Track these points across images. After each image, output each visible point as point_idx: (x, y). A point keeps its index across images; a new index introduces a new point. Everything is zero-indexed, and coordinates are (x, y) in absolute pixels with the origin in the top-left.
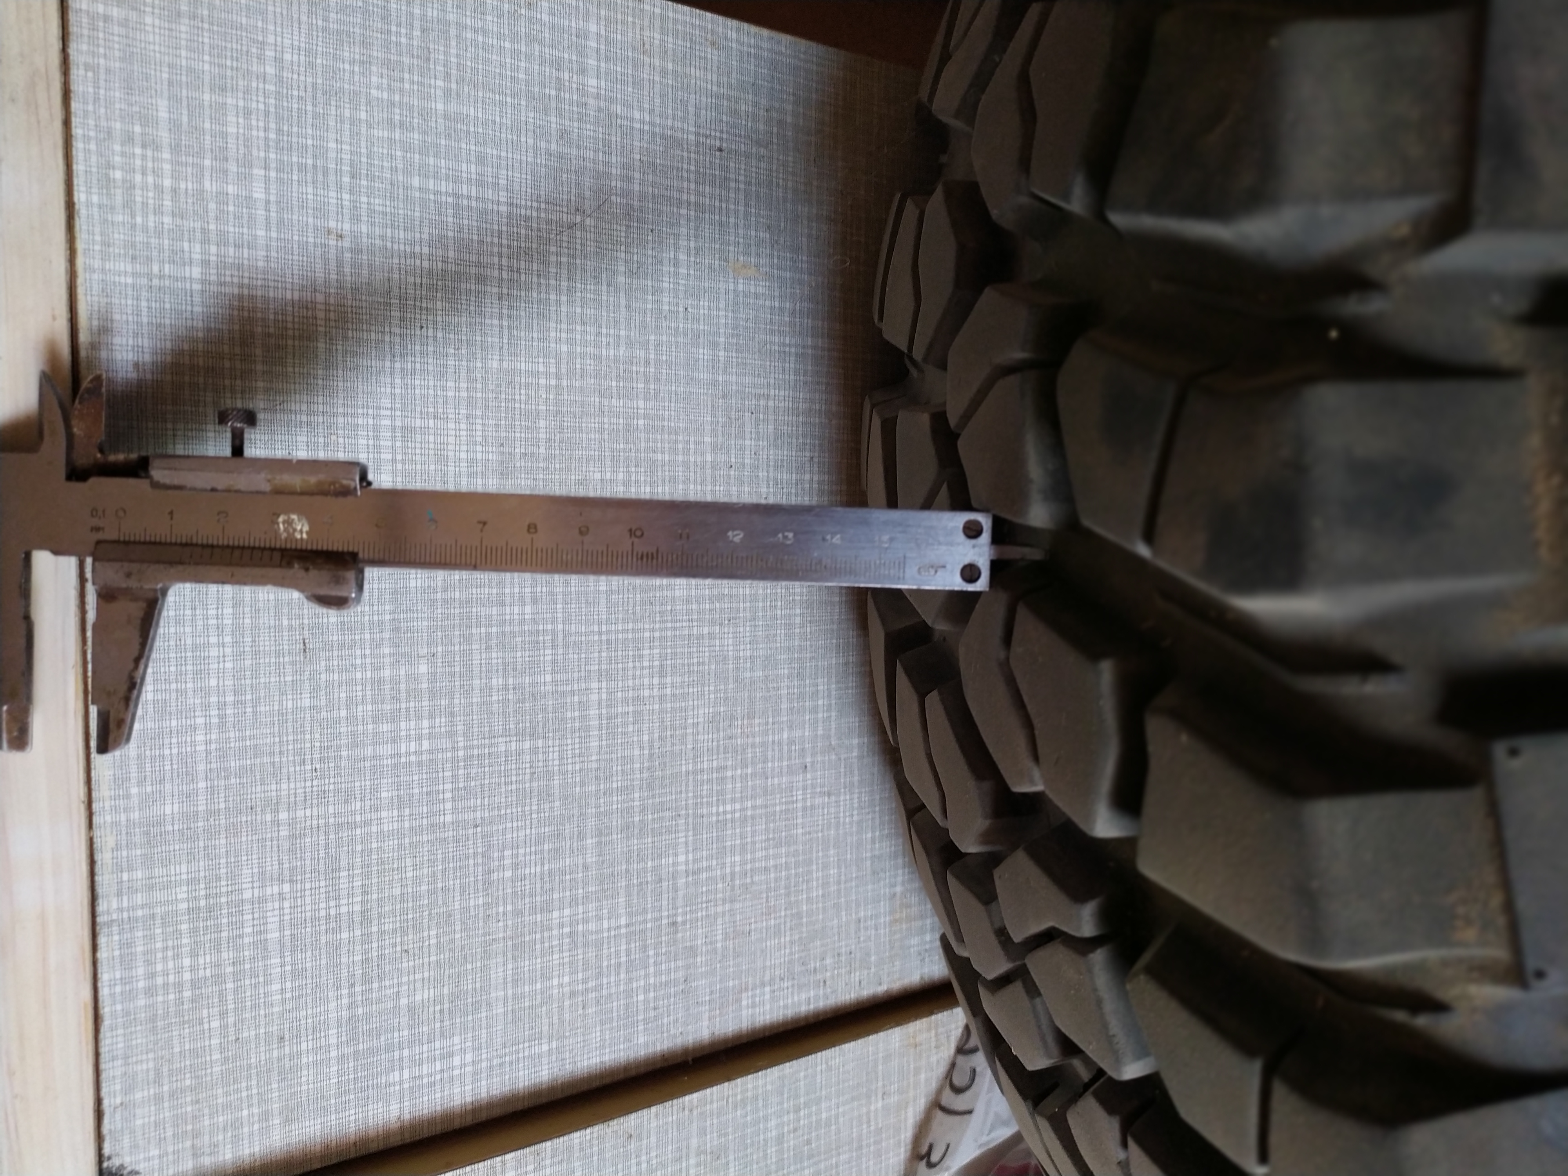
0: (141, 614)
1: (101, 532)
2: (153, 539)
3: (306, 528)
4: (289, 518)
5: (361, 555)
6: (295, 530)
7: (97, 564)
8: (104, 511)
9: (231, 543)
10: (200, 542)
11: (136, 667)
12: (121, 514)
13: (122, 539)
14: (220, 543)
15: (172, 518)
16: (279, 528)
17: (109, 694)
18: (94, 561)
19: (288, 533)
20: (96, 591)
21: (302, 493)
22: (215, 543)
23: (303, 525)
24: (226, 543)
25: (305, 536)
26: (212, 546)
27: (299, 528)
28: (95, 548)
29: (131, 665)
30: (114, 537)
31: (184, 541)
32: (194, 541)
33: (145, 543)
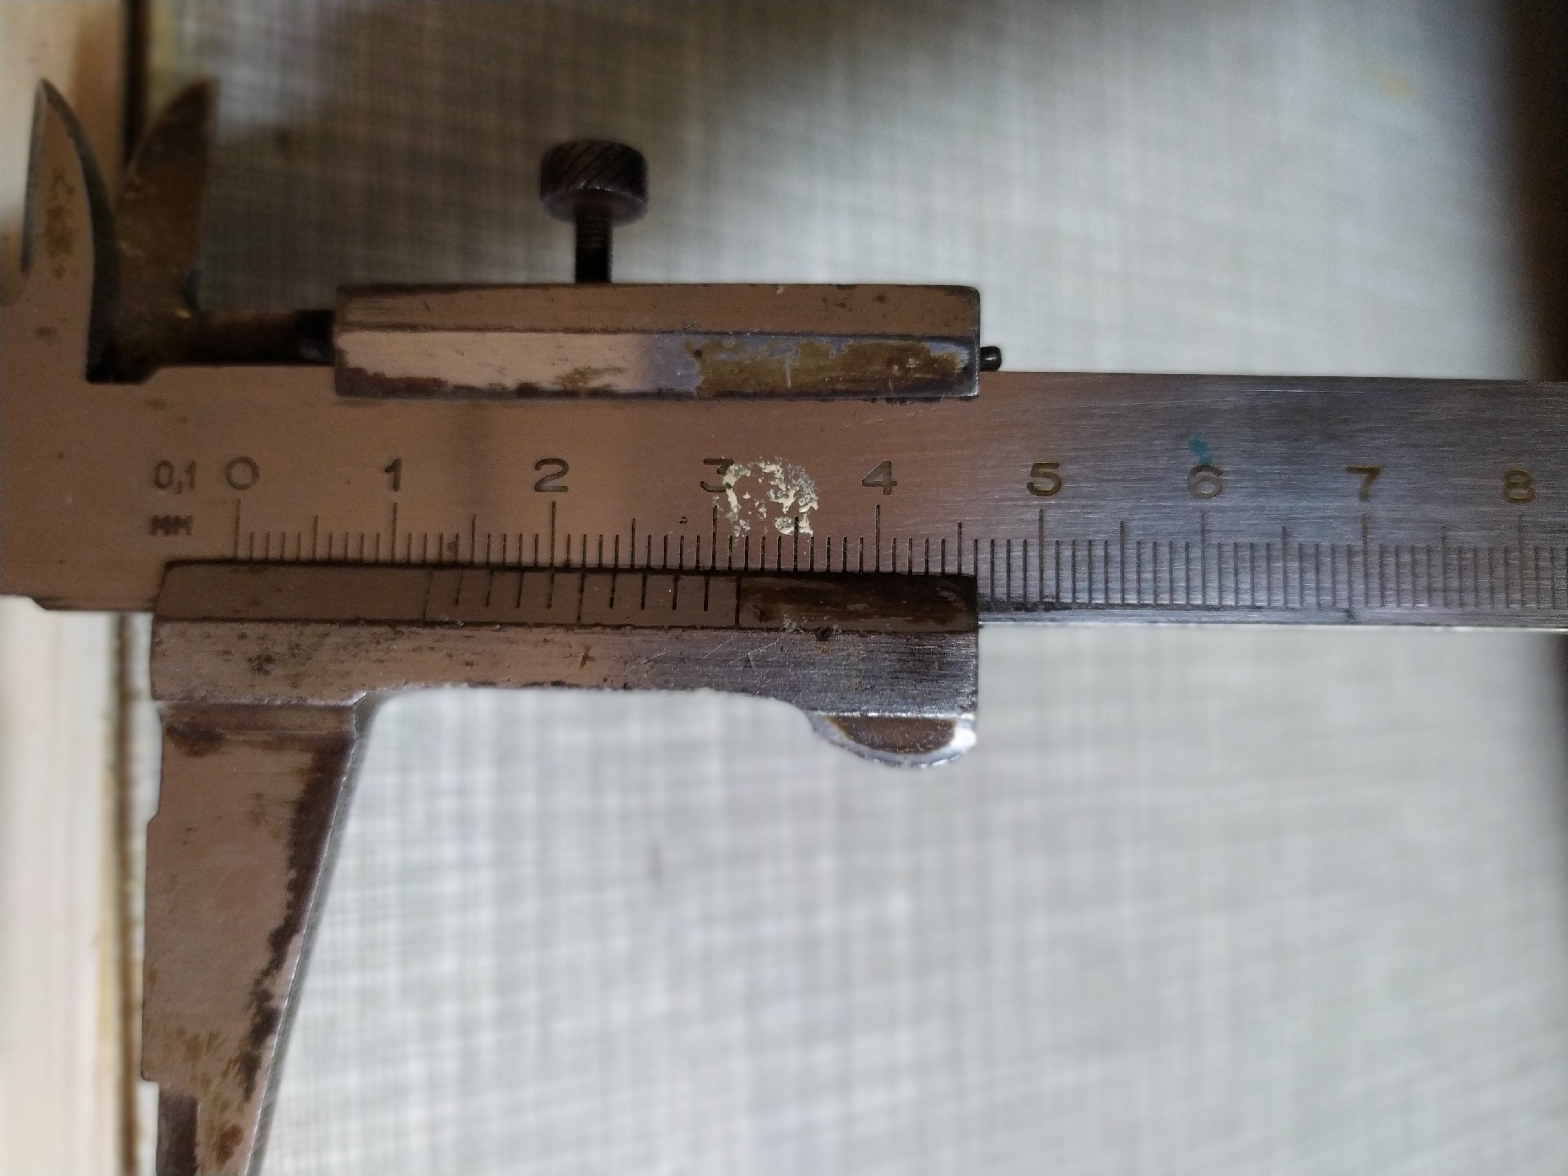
0: (294, 789)
1: (182, 531)
2: (337, 552)
3: (810, 504)
4: (757, 471)
5: (983, 589)
6: (775, 510)
7: (166, 630)
8: (191, 469)
9: (576, 558)
10: (479, 557)
11: (277, 963)
12: (240, 473)
13: (243, 553)
14: (544, 558)
15: (396, 487)
16: (727, 505)
17: (194, 1049)
18: (159, 620)
19: (754, 519)
20: (162, 718)
21: (800, 393)
22: (527, 558)
23: (799, 495)
24: (560, 558)
25: (805, 528)
26: (519, 569)
27: (787, 503)
28: (163, 583)
29: (262, 958)
30: (219, 548)
31: (432, 554)
32: (464, 554)
33: (312, 563)
